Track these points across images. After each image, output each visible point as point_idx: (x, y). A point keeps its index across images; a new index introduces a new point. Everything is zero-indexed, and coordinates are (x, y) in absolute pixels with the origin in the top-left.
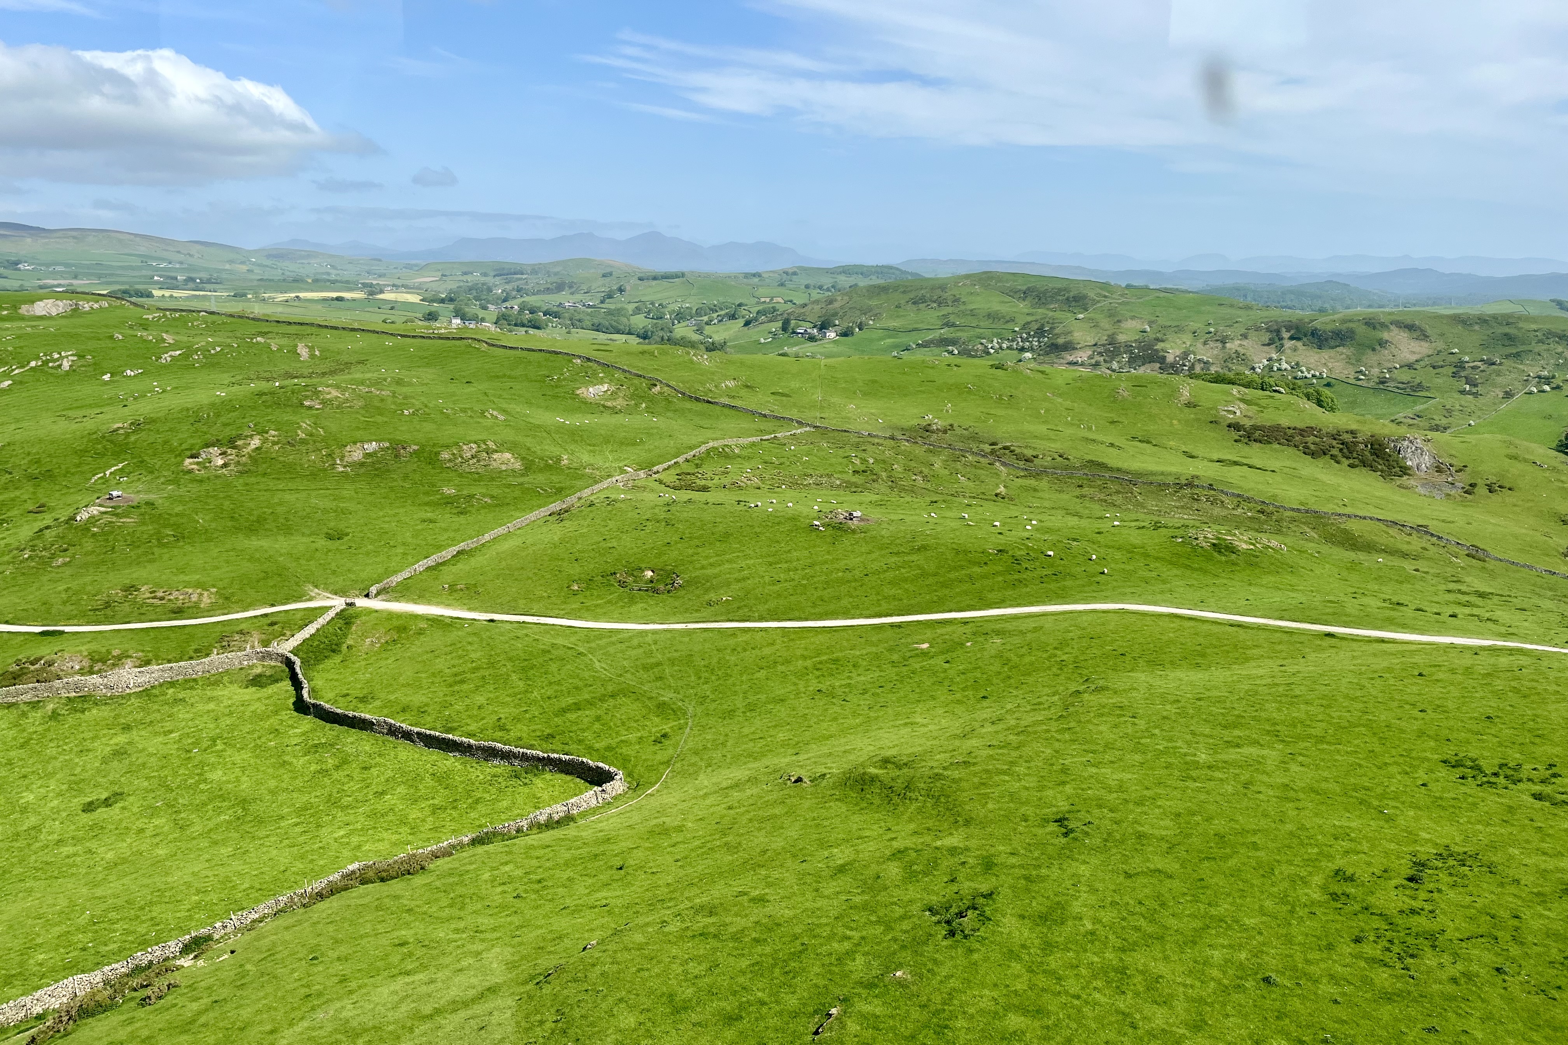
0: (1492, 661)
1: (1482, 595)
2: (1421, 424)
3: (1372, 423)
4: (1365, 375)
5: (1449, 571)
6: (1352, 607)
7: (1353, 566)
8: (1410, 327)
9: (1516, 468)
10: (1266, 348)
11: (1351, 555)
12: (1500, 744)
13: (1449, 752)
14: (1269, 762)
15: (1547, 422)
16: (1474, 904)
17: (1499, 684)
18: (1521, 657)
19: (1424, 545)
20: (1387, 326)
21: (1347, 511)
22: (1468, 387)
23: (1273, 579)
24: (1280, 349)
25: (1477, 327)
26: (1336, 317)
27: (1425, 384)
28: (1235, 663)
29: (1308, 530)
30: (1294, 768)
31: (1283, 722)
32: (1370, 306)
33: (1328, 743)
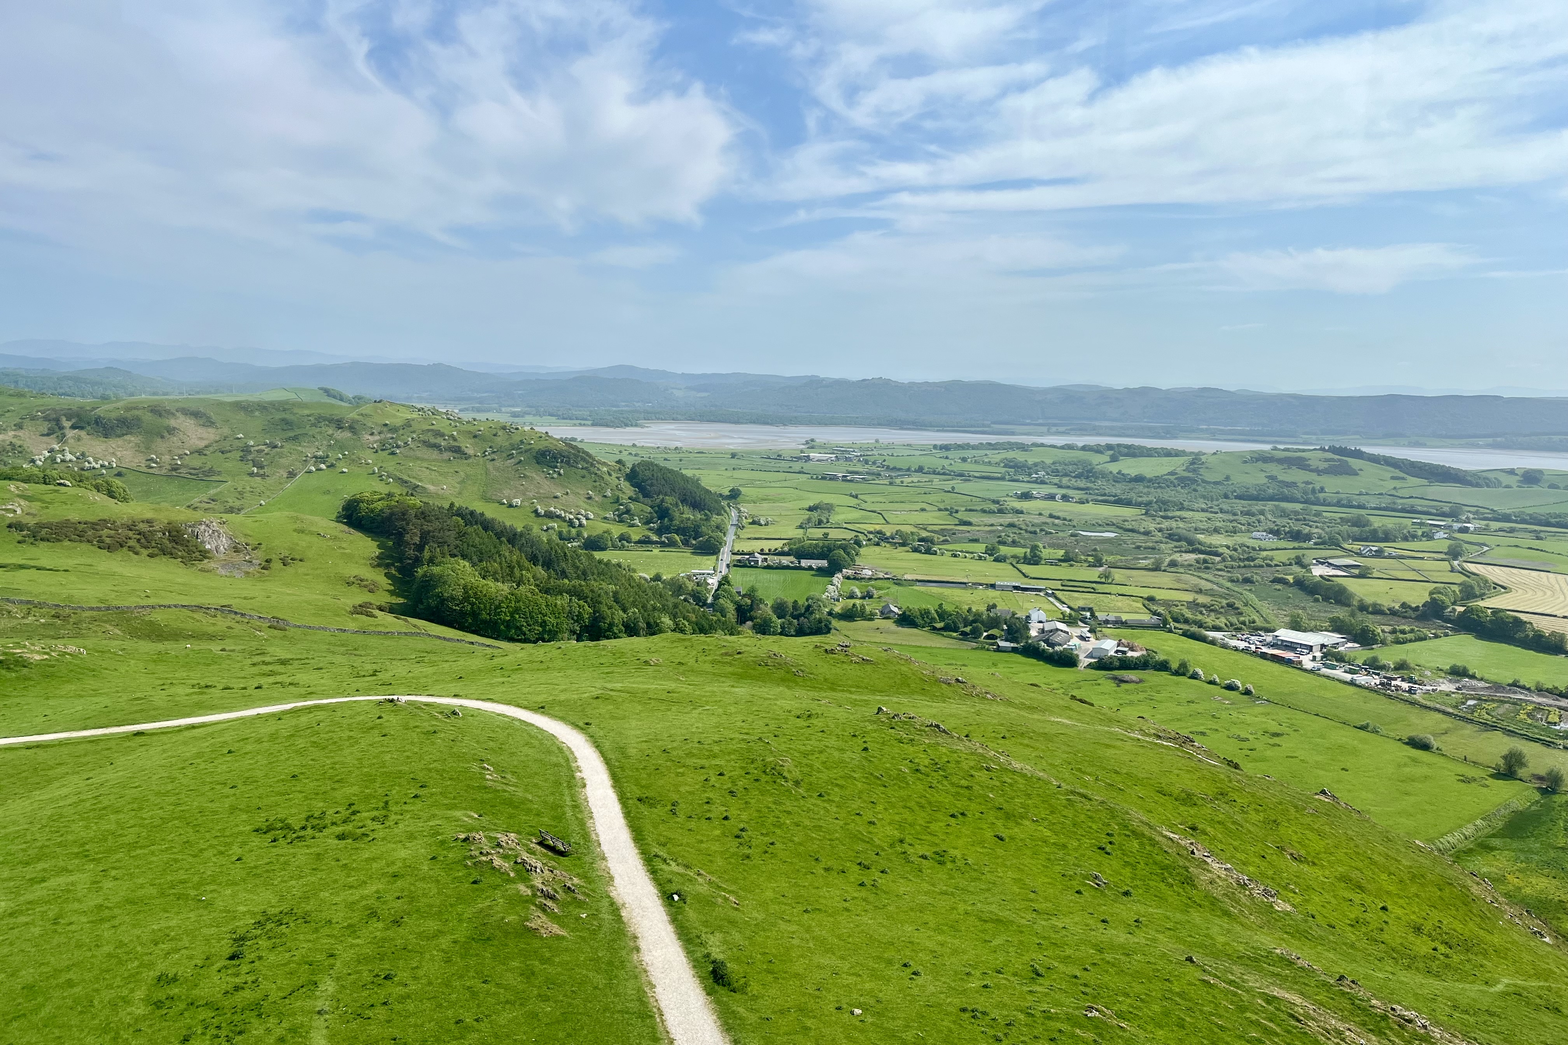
0: (294, 722)
1: (283, 662)
2: (216, 507)
3: (167, 510)
4: (156, 462)
5: (255, 644)
6: (159, 698)
7: (160, 658)
8: (195, 415)
9: (303, 541)
10: (45, 438)
11: (160, 647)
12: (306, 798)
13: (260, 820)
14: (79, 887)
15: (326, 497)
16: (294, 958)
17: (301, 743)
18: (319, 713)
19: (230, 624)
20: (173, 414)
21: (151, 602)
22: (255, 470)
23: (73, 687)
24: (62, 439)
25: (257, 413)
26: (120, 404)
27: (215, 469)
28: (36, 789)
29: (111, 628)
30: (108, 884)
31: (91, 840)
32: (155, 394)
33: (141, 848)
